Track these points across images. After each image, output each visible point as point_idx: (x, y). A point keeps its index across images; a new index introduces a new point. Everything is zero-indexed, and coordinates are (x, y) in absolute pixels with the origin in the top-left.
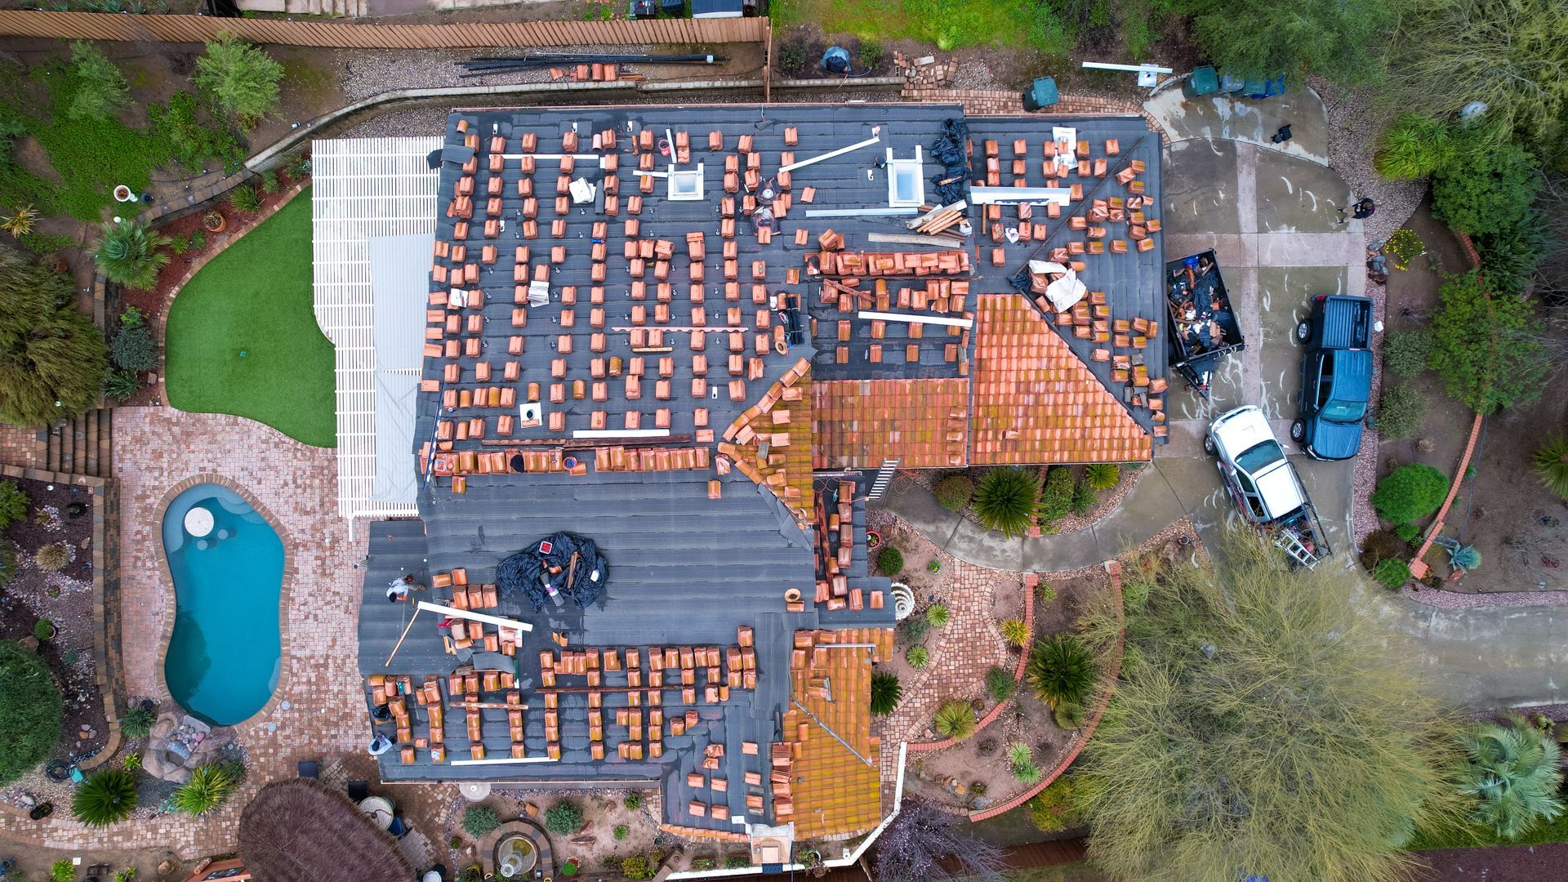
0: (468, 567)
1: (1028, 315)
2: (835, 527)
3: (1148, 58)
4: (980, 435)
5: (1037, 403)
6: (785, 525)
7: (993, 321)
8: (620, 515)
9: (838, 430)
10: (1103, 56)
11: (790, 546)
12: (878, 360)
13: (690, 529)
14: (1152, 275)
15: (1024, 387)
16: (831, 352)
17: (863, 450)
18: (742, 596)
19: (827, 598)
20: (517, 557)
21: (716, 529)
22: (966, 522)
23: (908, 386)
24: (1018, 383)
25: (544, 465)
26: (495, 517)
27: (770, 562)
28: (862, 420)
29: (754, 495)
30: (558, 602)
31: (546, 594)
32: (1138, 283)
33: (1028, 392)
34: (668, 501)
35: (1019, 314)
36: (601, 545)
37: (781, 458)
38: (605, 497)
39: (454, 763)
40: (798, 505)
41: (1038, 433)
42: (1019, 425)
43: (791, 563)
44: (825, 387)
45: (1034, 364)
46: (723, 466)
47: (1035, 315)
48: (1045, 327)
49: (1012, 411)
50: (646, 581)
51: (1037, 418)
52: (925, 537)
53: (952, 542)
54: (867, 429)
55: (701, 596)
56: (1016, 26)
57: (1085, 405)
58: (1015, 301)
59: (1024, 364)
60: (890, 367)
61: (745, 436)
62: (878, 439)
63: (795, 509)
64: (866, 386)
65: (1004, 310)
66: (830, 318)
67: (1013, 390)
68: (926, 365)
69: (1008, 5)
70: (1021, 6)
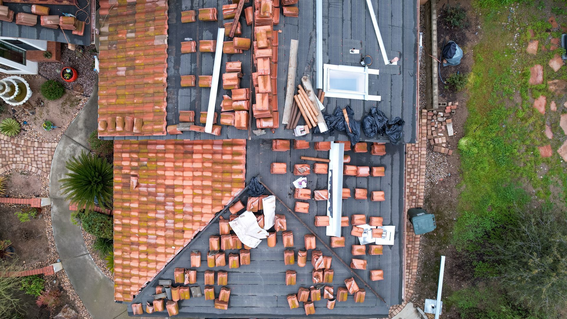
1: (227, 195)
3: (447, 307)
4: (135, 156)
5: (158, 203)
9: (128, 20)
10: (449, 272)
12: (183, 50)
14: (268, 307)
15: (170, 192)
16: (192, 7)
17: (112, 44)
22: (86, 153)
23: (160, 79)
24: (173, 187)
32: (261, 295)
33: (167, 195)
35: (228, 186)
41: (135, 205)
42: (141, 189)
44: (163, 4)
45: (188, 201)
47: (227, 201)
48: (217, 210)
49: (152, 182)
51: (146, 203)
52: (74, 120)
53: (70, 141)
54: (128, 45)
56: (476, 202)
57: (156, 246)
58: (239, 181)
59: (188, 191)
60: (177, 63)
62: (121, 55)
64: (162, 41)
65: (232, 172)
67: (168, 182)
68: (177, 95)
69: (494, 194)
70: (492, 205)
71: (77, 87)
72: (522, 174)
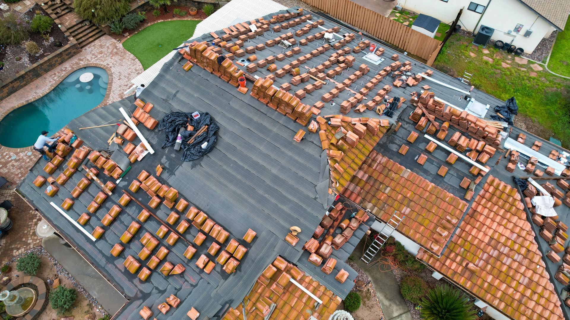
0: (156, 106)
1: (517, 203)
2: (344, 225)
4: (452, 255)
5: (497, 259)
6: (321, 184)
7: (493, 194)
8: (243, 124)
9: (376, 187)
11: (316, 198)
12: (422, 163)
13: (270, 153)
15: (494, 243)
16: (399, 145)
17: (384, 207)
18: (267, 211)
19: (313, 251)
20: (179, 114)
21: (283, 162)
22: (409, 315)
23: (430, 187)
24: (492, 238)
25: (231, 70)
26: (188, 90)
27: (297, 201)
28: (393, 190)
29: (317, 156)
30: (176, 147)
31: (175, 139)
33: (495, 248)
34: (270, 131)
35: (511, 199)
36: (221, 133)
37: (346, 147)
38: (243, 111)
39: (52, 204)
40: (337, 177)
41: (490, 278)
42: (480, 265)
43: (309, 210)
44: (385, 160)
45: (508, 233)
46: (313, 126)
47: (521, 206)
48: (524, 216)
49: (480, 254)
50: (225, 167)
51: (493, 267)
52: (380, 305)
54: (393, 196)
55: (245, 196)
56: (548, 118)
57: (531, 280)
58: (512, 190)
59: (501, 229)
60: (426, 172)
61: (334, 122)
62: (396, 204)
63: (335, 178)
64: (407, 173)
65: (503, 192)
66: (408, 129)
67: (487, 239)
68: (446, 183)
69: (548, 107)
70: (555, 111)
71: (360, 283)
72: (543, 89)
